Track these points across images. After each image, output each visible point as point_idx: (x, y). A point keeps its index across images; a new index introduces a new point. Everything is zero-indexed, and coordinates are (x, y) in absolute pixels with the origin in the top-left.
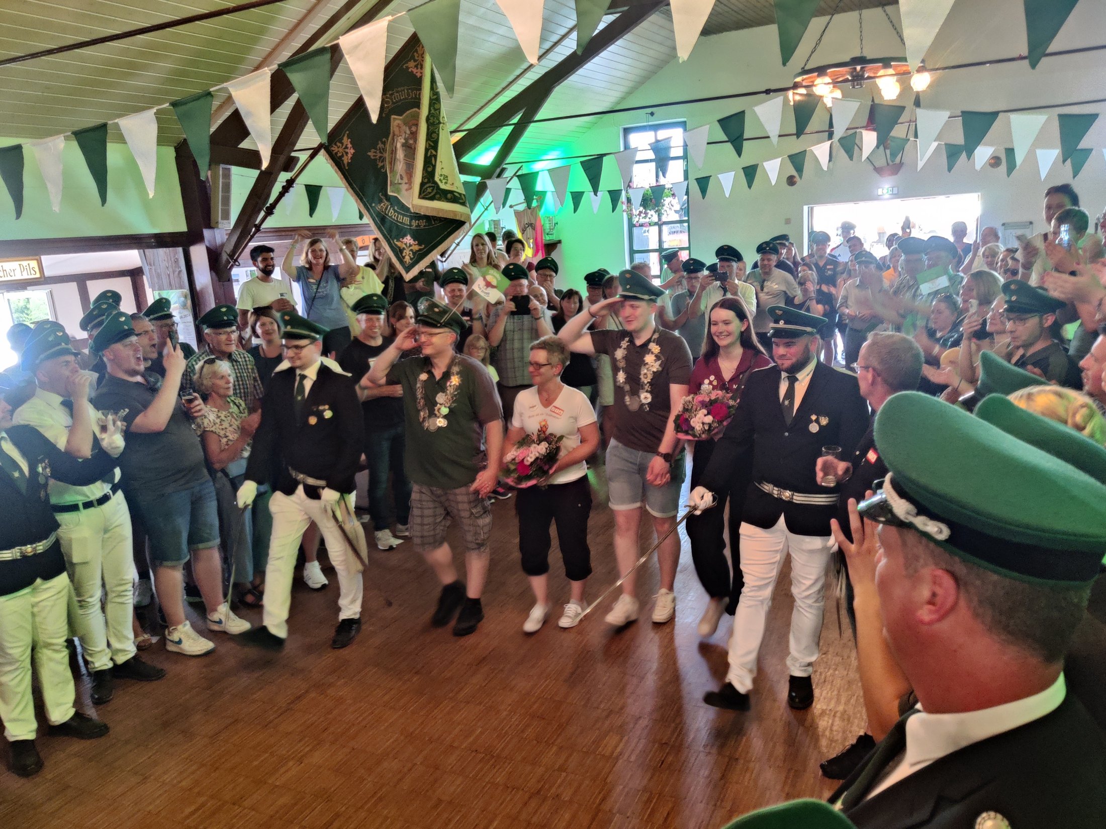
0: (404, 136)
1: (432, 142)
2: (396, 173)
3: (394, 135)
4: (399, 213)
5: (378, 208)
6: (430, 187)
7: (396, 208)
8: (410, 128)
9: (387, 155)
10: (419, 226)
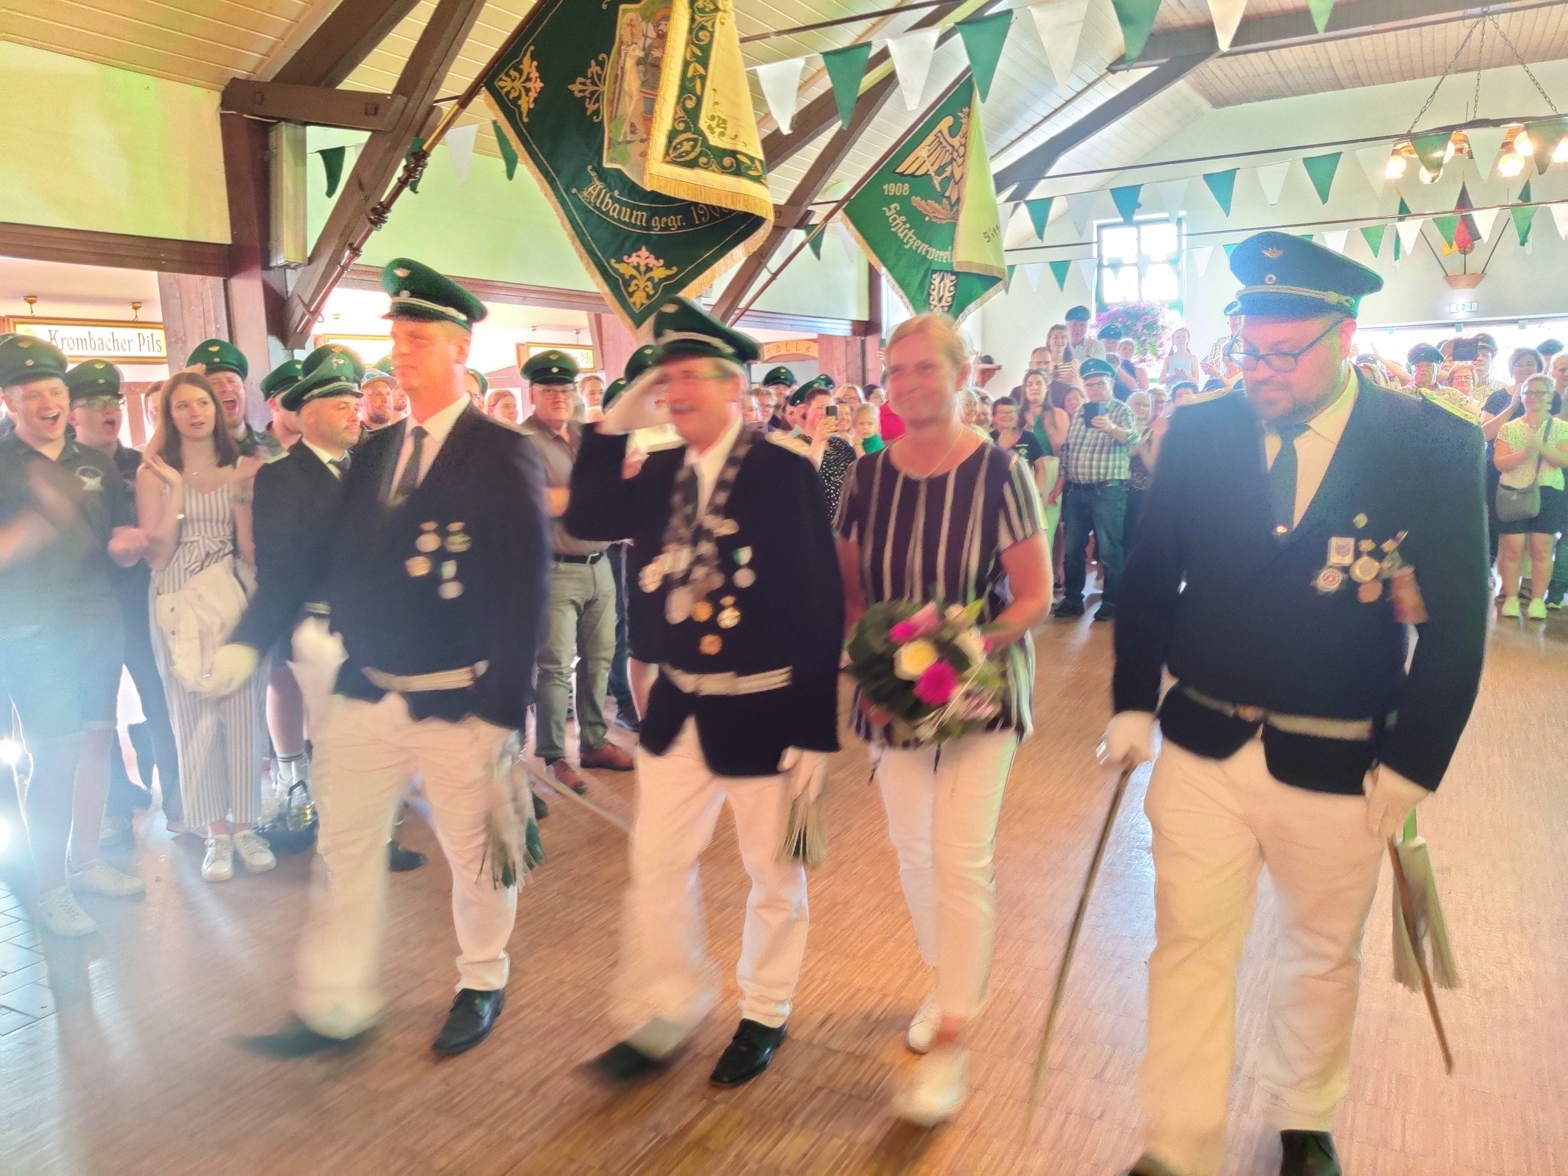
0: (641, 43)
1: (699, 48)
2: (623, 122)
4: (623, 204)
5: (582, 195)
6: (688, 140)
7: (616, 193)
8: (654, 26)
9: (605, 89)
10: (667, 228)
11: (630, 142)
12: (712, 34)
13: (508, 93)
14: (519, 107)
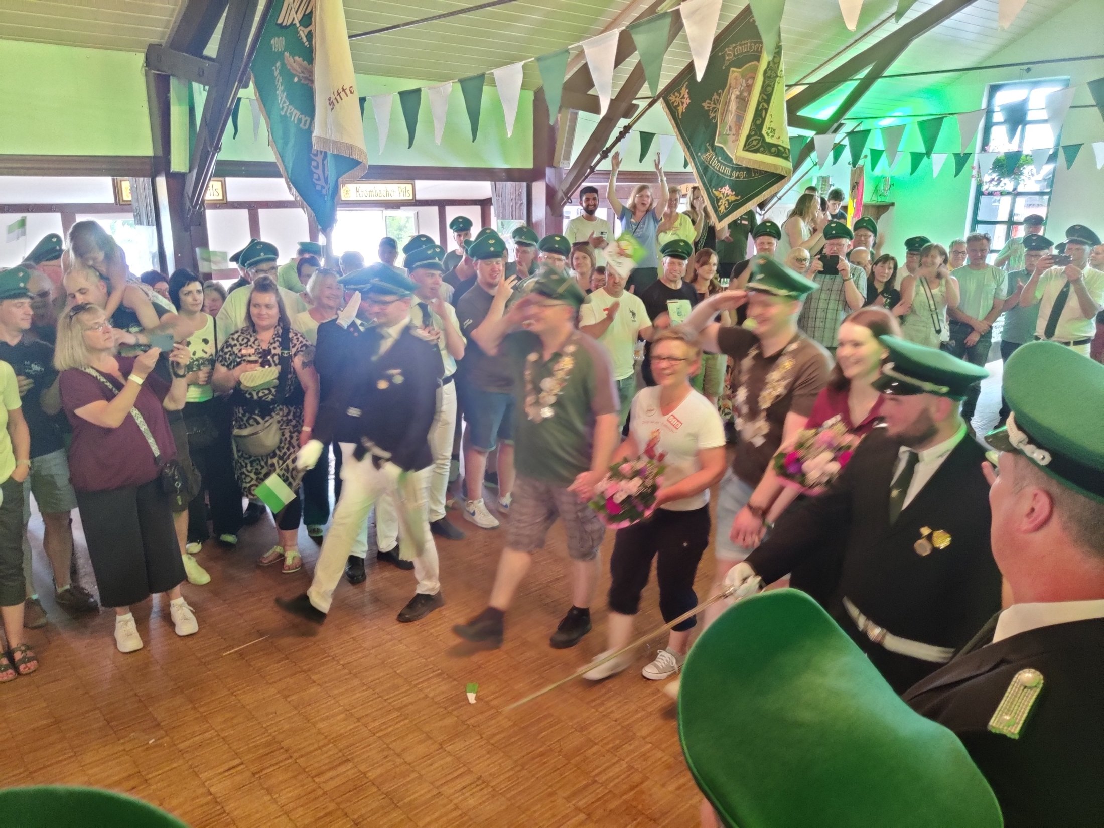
0: (739, 88)
1: (766, 95)
2: (726, 124)
3: (730, 87)
4: (722, 163)
5: (703, 157)
6: (755, 140)
7: (720, 158)
8: (747, 81)
9: (720, 107)
10: (739, 177)
11: (729, 134)
12: (773, 88)
13: (673, 103)
14: (678, 110)
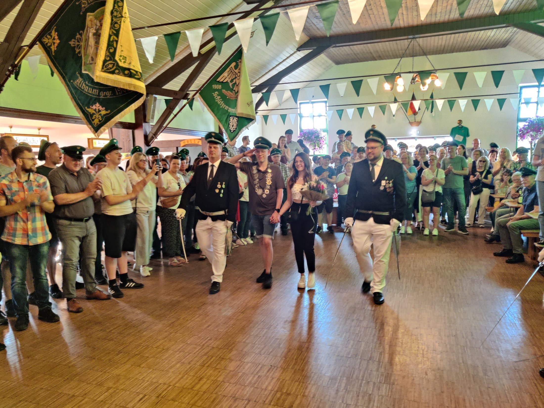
0: (95, 27)
2: (88, 57)
3: (88, 27)
4: (89, 87)
5: (74, 83)
6: (111, 64)
7: (87, 82)
8: (99, 21)
9: (83, 44)
10: (106, 96)
11: (91, 64)
13: (47, 44)
